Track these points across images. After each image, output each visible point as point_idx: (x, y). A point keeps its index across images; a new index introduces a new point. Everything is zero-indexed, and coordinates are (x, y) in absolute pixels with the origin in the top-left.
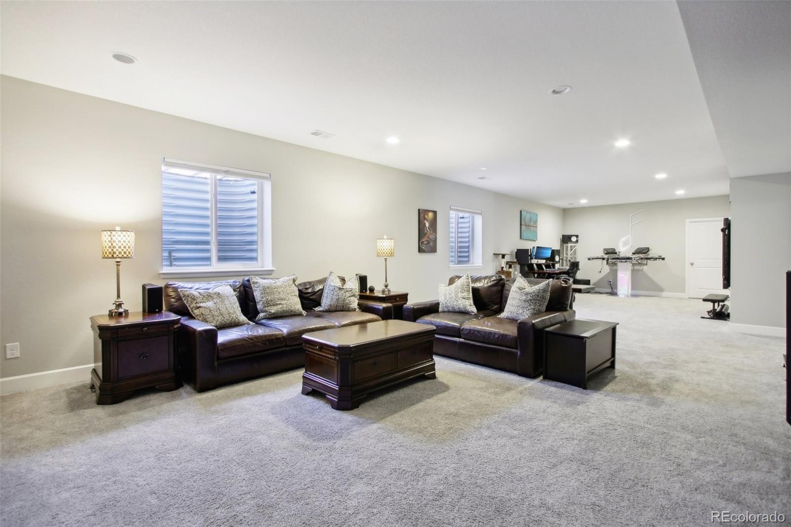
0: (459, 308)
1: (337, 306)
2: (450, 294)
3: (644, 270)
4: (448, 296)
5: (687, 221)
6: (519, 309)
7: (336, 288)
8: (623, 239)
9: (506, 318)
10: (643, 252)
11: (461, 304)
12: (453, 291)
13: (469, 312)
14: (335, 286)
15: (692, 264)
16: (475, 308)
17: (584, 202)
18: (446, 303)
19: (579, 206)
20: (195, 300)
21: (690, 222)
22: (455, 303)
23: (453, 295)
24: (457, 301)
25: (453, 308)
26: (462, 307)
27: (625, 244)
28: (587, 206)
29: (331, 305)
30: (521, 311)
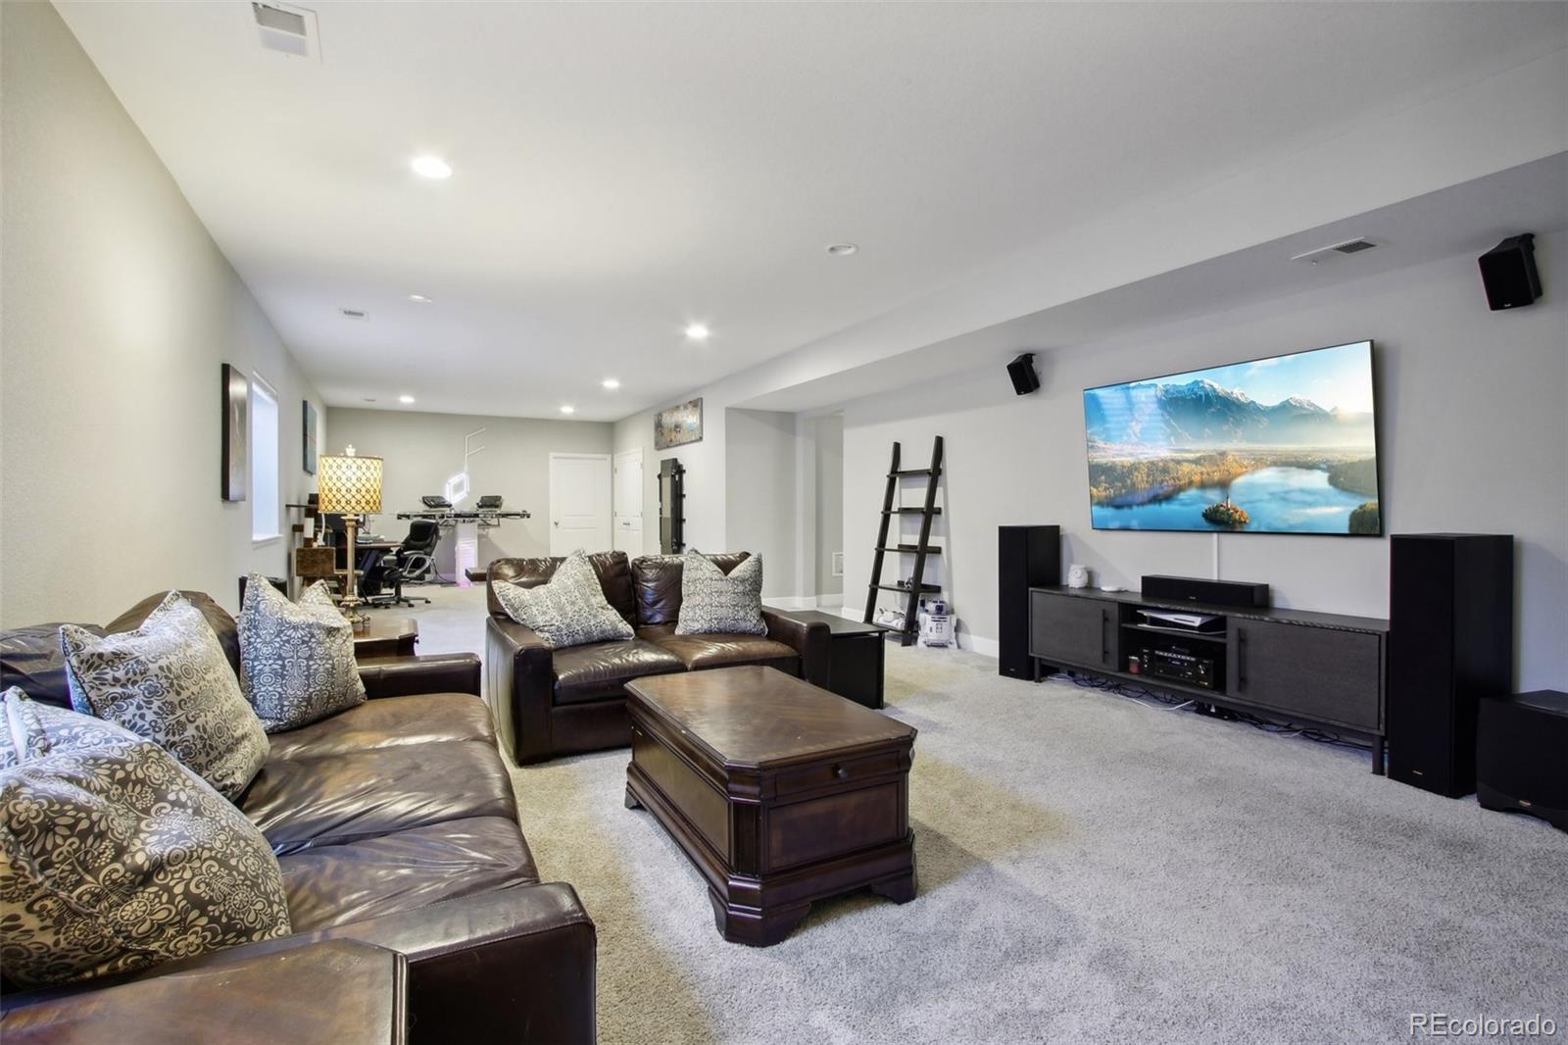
0: (603, 632)
1: (329, 698)
2: (573, 603)
3: (489, 536)
4: (568, 608)
5: (552, 455)
6: (738, 611)
7: (316, 632)
8: (454, 480)
9: (705, 632)
10: (491, 503)
11: (607, 622)
12: (579, 596)
13: (622, 636)
14: (310, 626)
15: (556, 524)
16: (629, 626)
17: (407, 400)
18: (569, 626)
19: (397, 408)
20: (101, 836)
21: (555, 458)
22: (592, 623)
23: (581, 603)
24: (595, 616)
25: (588, 633)
26: (609, 627)
27: (458, 488)
28: (414, 409)
29: (309, 700)
30: (742, 613)
